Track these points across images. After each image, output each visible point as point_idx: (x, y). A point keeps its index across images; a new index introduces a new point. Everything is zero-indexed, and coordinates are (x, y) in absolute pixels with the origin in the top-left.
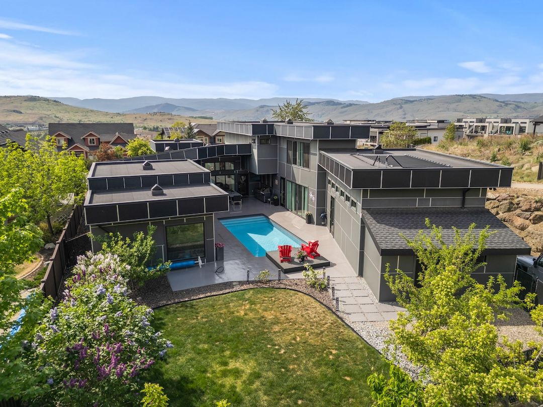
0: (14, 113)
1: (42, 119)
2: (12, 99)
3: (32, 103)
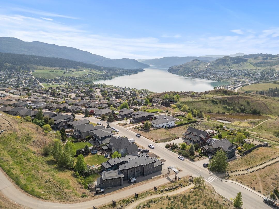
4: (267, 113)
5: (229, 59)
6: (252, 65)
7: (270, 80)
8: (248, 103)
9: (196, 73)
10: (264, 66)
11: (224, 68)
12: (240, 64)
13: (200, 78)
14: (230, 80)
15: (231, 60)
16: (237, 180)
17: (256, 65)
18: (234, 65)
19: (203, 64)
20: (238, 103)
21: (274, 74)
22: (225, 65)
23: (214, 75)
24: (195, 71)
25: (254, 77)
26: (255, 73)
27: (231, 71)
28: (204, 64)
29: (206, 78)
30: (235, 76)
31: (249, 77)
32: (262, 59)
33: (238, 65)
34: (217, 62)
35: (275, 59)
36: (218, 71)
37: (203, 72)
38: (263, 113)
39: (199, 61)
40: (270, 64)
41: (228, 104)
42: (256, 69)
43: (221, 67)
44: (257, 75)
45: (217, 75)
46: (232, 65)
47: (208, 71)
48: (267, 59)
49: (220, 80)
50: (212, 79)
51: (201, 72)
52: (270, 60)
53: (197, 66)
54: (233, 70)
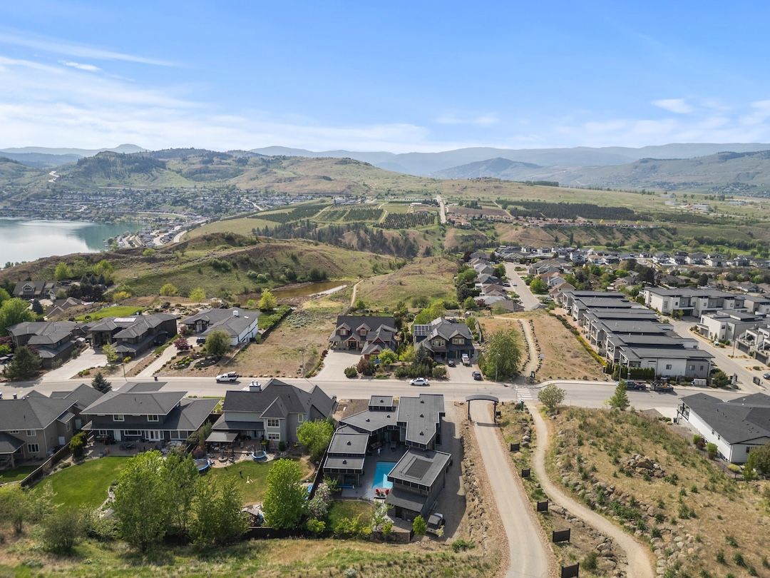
0: (323, 180)
1: (350, 188)
2: (324, 161)
3: (342, 167)
4: (338, 274)
5: (118, 160)
6: (181, 175)
7: (238, 212)
8: (294, 258)
9: (20, 203)
10: (211, 180)
11: (109, 185)
12: (152, 175)
13: (42, 216)
14: (139, 218)
15: (123, 163)
16: (550, 378)
17: (191, 175)
18: (135, 176)
19: (33, 174)
20: (275, 260)
21: (239, 198)
22: (109, 177)
23: (86, 207)
24: (15, 196)
25: (199, 207)
26: (197, 196)
27: (132, 193)
28: (38, 173)
29: (63, 216)
30: (149, 206)
31: (187, 208)
32: (200, 162)
33: (146, 176)
34: (84, 166)
35: (228, 161)
36: (96, 195)
37: (45, 197)
38: (332, 276)
39: (16, 162)
40: (222, 173)
41: (255, 267)
42: (195, 187)
43: (100, 182)
44: (204, 200)
45: (95, 206)
46: (129, 177)
47: (61, 193)
48: (211, 161)
49: (112, 220)
50: (84, 218)
51: (37, 197)
52: (218, 164)
53: (14, 181)
54: (138, 192)
